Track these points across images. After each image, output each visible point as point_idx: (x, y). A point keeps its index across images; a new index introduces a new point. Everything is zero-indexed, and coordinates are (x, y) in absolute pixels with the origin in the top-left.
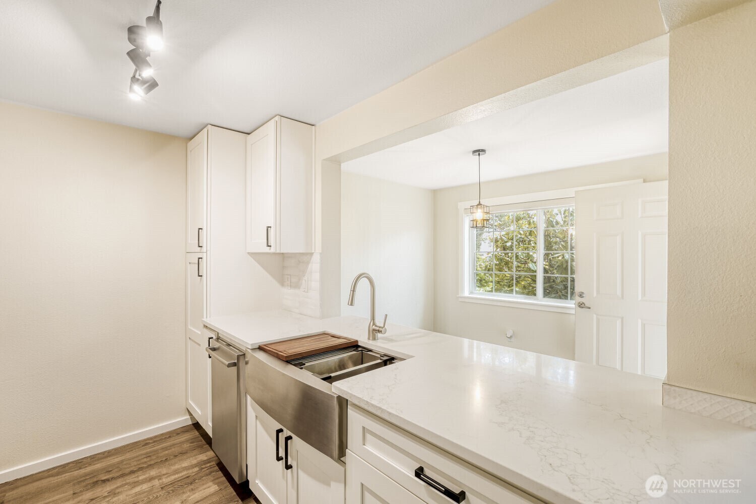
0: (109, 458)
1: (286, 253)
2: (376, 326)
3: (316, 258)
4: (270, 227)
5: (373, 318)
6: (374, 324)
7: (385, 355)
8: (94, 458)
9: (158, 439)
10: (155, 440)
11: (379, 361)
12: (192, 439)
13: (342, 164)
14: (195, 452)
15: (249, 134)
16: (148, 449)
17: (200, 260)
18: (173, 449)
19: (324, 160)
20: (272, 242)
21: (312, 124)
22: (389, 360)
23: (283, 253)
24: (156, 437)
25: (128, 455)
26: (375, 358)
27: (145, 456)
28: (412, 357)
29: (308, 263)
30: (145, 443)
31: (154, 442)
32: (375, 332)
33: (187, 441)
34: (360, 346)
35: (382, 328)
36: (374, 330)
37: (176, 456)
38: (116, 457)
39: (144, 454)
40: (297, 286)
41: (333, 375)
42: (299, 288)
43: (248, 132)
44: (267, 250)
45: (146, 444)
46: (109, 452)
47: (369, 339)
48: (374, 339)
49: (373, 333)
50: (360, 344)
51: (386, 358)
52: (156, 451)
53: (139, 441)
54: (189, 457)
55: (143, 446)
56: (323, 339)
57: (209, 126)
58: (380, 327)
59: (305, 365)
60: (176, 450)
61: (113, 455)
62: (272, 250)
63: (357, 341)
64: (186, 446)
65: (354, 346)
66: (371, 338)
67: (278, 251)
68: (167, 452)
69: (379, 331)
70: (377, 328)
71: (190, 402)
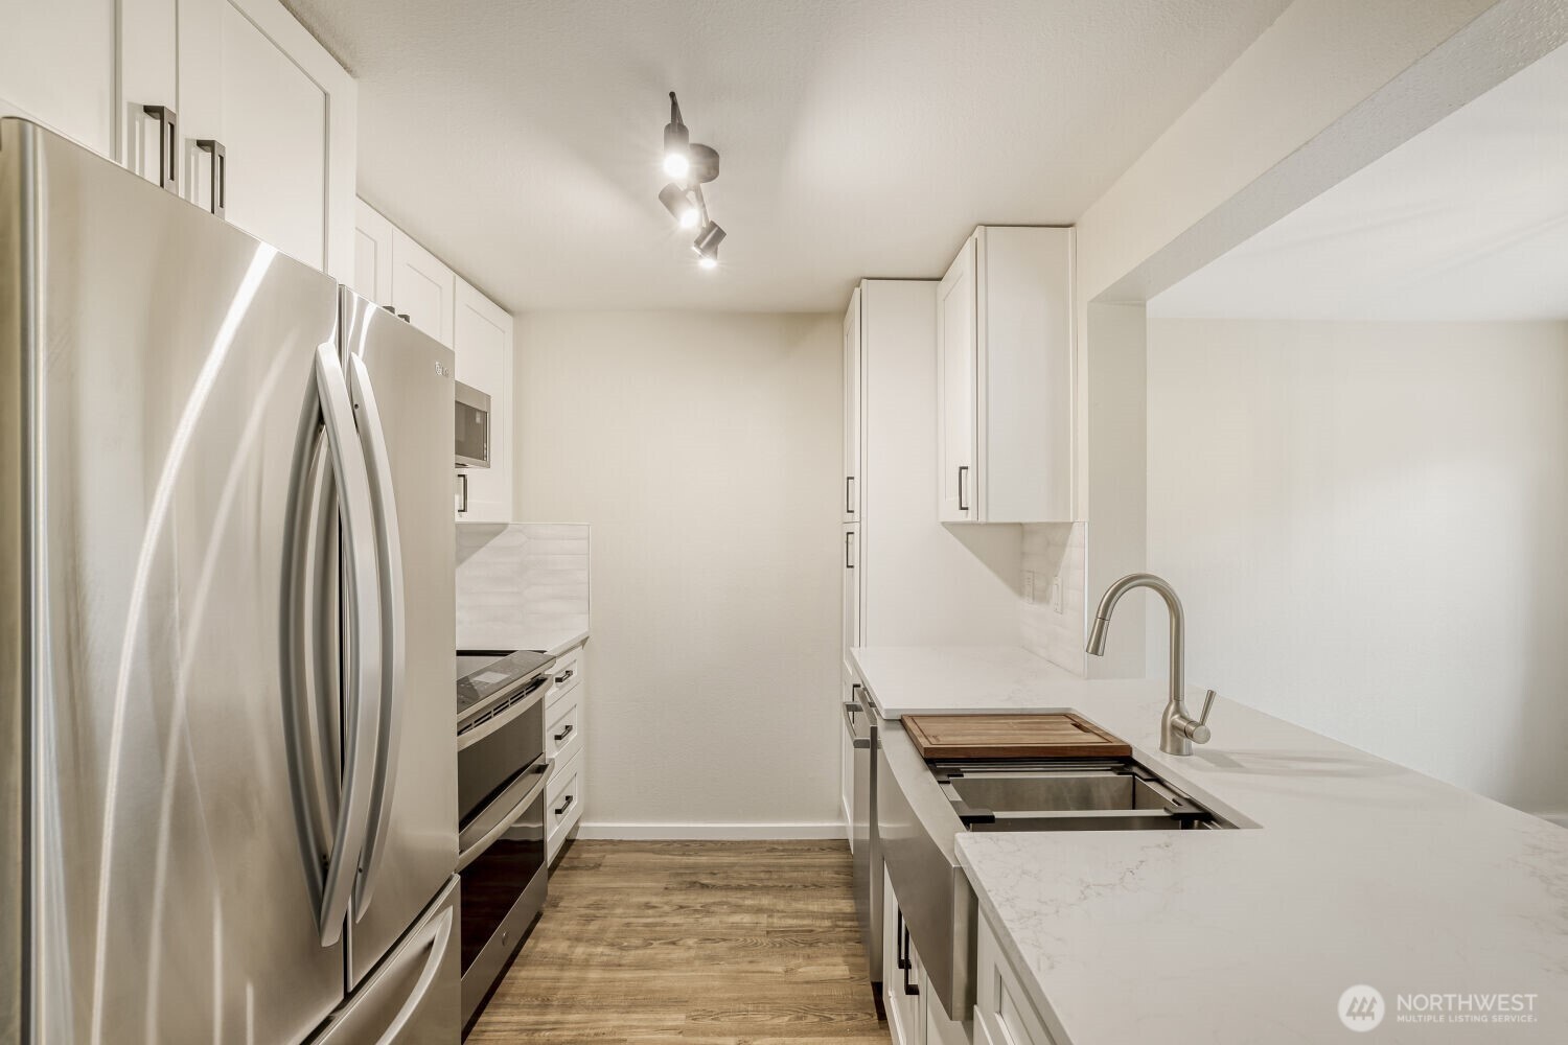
0: (720, 854)
1: (1026, 524)
2: (1183, 717)
3: (1080, 536)
4: (966, 468)
5: (1176, 695)
6: (1178, 710)
7: (1191, 802)
8: (704, 846)
9: (791, 847)
10: (787, 847)
11: (1161, 813)
12: (839, 866)
13: (1149, 303)
14: (836, 892)
15: (940, 279)
16: (769, 860)
17: (850, 536)
18: (806, 873)
19: (1092, 301)
20: (969, 501)
21: (1067, 222)
22: (1196, 817)
23: (1021, 524)
24: (790, 842)
25: (744, 859)
26: (1158, 802)
27: (763, 868)
28: (1257, 826)
29: (1064, 545)
30: (772, 847)
31: (783, 851)
32: (1179, 735)
33: (833, 867)
34: (1136, 763)
35: (1197, 725)
36: (1174, 727)
37: (806, 887)
38: (728, 854)
39: (764, 865)
40: (1041, 597)
41: (998, 815)
42: (1048, 602)
43: (937, 276)
44: (961, 517)
45: (772, 850)
46: (723, 843)
47: (1163, 748)
48: (1178, 751)
49: (1173, 734)
50: (1135, 756)
51: (1188, 809)
52: (780, 866)
53: (765, 842)
54: (824, 897)
55: (768, 851)
56: (1047, 726)
57: (864, 281)
58: (1191, 722)
59: (962, 776)
60: (809, 876)
61: (729, 850)
62: (969, 517)
63: (1129, 748)
64: (828, 875)
65: (1121, 759)
66: (1168, 749)
67: (982, 519)
68: (795, 874)
69: (1188, 734)
70: (1183, 724)
71: (844, 798)
